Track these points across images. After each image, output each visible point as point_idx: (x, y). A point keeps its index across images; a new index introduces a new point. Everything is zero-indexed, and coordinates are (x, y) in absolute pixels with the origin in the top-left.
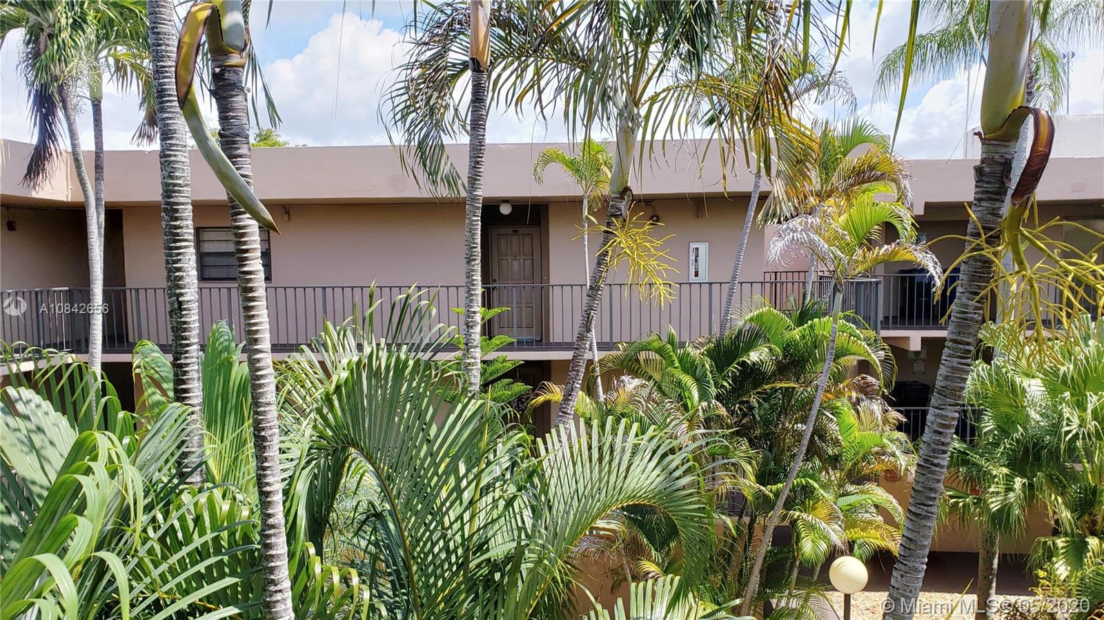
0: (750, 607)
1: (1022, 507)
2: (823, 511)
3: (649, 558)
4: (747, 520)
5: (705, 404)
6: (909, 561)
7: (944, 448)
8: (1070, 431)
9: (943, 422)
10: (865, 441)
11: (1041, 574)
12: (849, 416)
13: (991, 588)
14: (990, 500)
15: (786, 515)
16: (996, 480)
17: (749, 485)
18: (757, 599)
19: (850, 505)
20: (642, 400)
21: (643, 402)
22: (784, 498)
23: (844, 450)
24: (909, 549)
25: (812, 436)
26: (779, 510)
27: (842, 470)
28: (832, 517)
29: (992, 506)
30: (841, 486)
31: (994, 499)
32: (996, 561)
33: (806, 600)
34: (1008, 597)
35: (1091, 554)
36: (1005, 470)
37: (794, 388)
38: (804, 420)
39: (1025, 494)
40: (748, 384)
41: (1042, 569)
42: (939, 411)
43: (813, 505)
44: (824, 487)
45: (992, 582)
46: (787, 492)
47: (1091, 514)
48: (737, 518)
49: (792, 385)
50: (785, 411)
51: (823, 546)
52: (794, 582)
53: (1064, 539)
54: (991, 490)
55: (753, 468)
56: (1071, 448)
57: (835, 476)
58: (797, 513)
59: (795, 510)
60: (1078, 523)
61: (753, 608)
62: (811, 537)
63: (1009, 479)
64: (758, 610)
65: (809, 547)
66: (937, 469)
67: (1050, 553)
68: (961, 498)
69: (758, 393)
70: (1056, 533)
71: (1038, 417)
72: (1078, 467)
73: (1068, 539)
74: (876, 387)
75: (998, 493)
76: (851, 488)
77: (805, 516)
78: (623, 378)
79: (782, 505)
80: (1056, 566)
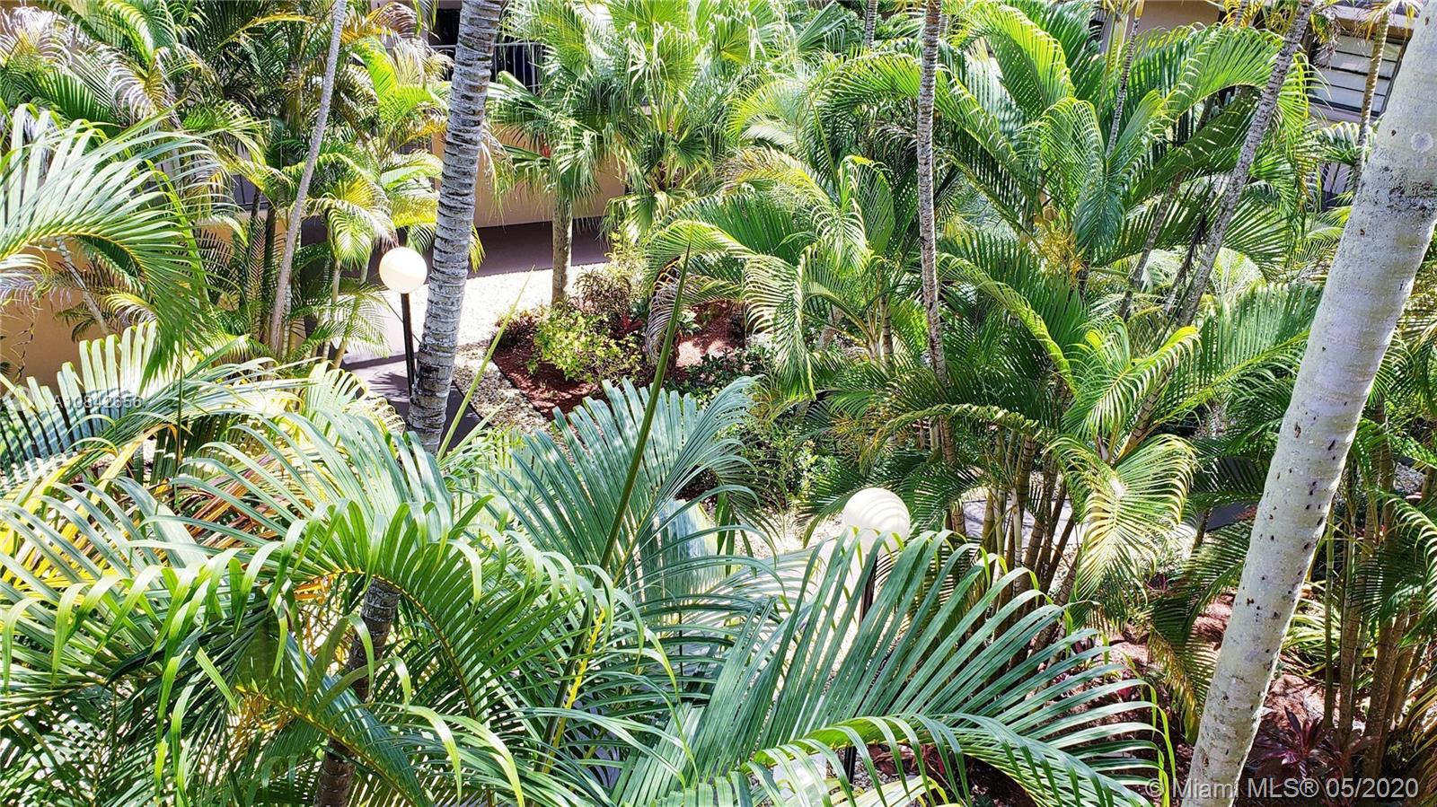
0: (283, 329)
1: (591, 167)
2: (361, 194)
3: (123, 288)
4: (263, 214)
5: (165, 50)
6: (447, 268)
7: (476, 118)
8: (637, 71)
9: (472, 83)
10: (407, 96)
11: (615, 236)
12: (383, 61)
13: (566, 260)
14: (558, 161)
15: (314, 204)
16: (564, 135)
17: (257, 169)
18: (291, 316)
19: (398, 181)
20: (63, 48)
21: (66, 51)
22: (308, 181)
23: (382, 109)
24: (445, 252)
25: (336, 92)
26: (303, 199)
27: (381, 136)
28: (373, 202)
29: (560, 167)
30: (383, 156)
31: (562, 159)
32: (570, 230)
33: (355, 308)
34: (585, 267)
35: (659, 211)
36: (573, 123)
37: (302, 24)
38: (321, 71)
39: (594, 149)
40: (234, 20)
41: (616, 232)
42: (466, 68)
43: (348, 187)
44: (361, 160)
45: (567, 254)
46: (310, 173)
47: (660, 165)
48: (249, 214)
49: (298, 19)
50: (292, 58)
51: (366, 242)
52: (336, 289)
53: (634, 198)
54: (559, 148)
55: (259, 144)
56: (639, 91)
57: (375, 143)
58: (328, 201)
59: (326, 196)
60: (648, 176)
61: (287, 328)
62: (350, 229)
63: (577, 132)
64: (295, 330)
65: (348, 244)
66: (470, 146)
67: (621, 216)
68: (524, 160)
69: (249, 30)
70: (627, 191)
71: (603, 55)
72: (646, 111)
73: (638, 197)
74: (413, 21)
75: (566, 150)
76: (396, 158)
77: (337, 203)
78: (19, 11)
79: (306, 191)
80: (628, 229)
